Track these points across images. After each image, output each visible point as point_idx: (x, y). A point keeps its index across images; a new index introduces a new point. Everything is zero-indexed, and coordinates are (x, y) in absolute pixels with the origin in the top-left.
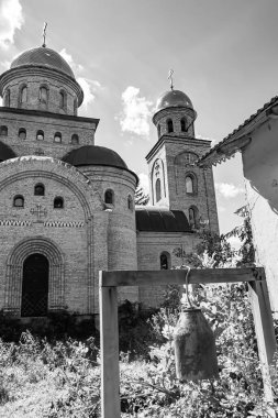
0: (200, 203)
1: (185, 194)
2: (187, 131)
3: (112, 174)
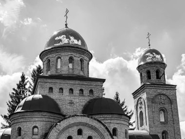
0: (169, 129)
1: (159, 123)
2: (160, 78)
3: (116, 119)
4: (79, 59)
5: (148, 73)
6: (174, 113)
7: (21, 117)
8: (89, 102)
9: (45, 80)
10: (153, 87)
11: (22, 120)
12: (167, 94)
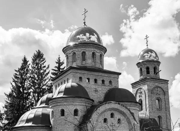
0: (163, 115)
1: (156, 109)
2: (156, 74)
3: (133, 106)
4: (99, 54)
5: (148, 68)
6: (167, 102)
7: (64, 101)
8: (109, 91)
9: (76, 71)
10: (152, 80)
11: (65, 103)
12: (162, 87)
